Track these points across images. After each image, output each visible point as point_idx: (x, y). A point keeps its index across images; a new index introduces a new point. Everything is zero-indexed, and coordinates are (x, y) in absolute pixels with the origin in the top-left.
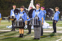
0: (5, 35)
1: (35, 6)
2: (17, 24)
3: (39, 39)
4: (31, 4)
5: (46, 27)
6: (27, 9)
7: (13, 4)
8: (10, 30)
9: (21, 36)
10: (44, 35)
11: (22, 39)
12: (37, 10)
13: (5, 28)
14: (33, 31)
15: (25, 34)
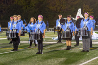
0: (51, 48)
1: (83, 15)
2: (64, 36)
3: (88, 51)
4: (78, 13)
5: (96, 38)
6: (74, 19)
7: (59, 13)
8: (56, 42)
9: (69, 48)
10: (93, 46)
11: (69, 51)
12: (86, 19)
13: (50, 40)
14: (81, 43)
15: (72, 46)
